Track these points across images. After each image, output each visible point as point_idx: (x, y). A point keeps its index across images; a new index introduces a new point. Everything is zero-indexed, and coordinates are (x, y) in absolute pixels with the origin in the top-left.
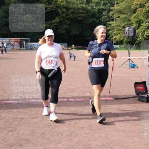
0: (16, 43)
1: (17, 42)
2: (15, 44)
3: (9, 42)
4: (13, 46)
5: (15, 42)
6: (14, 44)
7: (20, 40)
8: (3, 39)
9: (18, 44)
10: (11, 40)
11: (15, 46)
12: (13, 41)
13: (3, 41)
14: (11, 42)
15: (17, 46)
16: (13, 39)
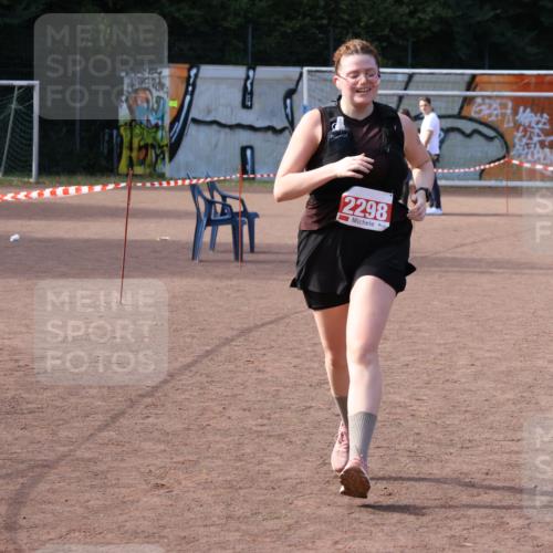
0: (526, 116)
1: (536, 105)
2: (517, 126)
3: (467, 101)
4: (497, 142)
5: (518, 102)
6: (507, 126)
8: (411, 76)
9: (547, 127)
10: (481, 90)
11: (520, 140)
12: (495, 93)
13: (408, 95)
14: (480, 105)
15: (536, 139)
16: (501, 79)
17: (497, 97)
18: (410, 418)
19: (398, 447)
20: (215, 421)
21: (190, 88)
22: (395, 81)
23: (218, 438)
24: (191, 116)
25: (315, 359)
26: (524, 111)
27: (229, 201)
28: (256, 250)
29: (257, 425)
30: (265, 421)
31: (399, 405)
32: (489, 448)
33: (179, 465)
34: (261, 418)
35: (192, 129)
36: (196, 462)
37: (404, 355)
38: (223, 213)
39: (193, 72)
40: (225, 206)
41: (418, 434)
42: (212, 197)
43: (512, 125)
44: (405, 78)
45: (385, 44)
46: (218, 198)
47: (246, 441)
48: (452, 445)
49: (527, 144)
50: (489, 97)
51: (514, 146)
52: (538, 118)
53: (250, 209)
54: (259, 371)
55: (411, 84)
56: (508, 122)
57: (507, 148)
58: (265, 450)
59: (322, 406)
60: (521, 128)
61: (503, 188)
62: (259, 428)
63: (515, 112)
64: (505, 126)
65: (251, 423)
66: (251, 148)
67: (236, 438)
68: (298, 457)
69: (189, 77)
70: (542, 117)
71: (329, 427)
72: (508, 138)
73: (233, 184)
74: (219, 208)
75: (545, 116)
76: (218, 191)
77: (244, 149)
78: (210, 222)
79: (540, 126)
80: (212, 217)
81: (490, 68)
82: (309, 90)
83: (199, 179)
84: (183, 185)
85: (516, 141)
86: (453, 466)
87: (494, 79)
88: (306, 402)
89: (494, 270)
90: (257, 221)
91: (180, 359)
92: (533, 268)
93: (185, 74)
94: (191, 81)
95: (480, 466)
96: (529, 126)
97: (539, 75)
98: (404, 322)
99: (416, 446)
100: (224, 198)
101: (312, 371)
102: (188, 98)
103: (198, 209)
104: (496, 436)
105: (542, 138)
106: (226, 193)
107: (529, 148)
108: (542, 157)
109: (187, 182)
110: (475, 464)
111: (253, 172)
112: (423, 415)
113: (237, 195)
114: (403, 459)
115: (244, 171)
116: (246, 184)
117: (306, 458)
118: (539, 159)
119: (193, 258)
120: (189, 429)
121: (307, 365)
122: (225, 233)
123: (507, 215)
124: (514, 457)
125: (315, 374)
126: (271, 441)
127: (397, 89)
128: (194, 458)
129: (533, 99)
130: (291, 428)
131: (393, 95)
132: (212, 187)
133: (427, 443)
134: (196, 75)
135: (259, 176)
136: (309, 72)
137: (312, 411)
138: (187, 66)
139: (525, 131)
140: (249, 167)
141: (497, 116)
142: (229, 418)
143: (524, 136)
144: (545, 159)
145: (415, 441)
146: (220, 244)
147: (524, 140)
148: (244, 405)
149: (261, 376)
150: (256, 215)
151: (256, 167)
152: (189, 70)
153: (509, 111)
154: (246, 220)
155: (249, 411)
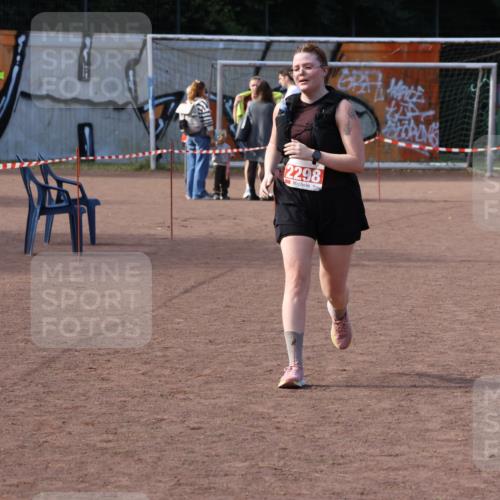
0: (398, 89)
1: (409, 77)
2: (389, 100)
3: (333, 72)
4: (367, 118)
5: (389, 73)
6: (377, 100)
7: (448, 53)
8: (269, 44)
9: (423, 101)
10: (348, 60)
11: (392, 116)
12: (363, 64)
13: (265, 66)
14: (346, 76)
15: (410, 114)
16: (369, 47)
17: (365, 67)
18: (275, 431)
19: (261, 464)
20: (54, 437)
21: (18, 58)
22: (251, 50)
23: (57, 456)
24: (19, 90)
25: (168, 365)
26: (396, 83)
27: (65, 186)
28: (97, 242)
29: (101, 441)
30: (111, 437)
31: (262, 416)
32: (364, 463)
33: (13, 489)
34: (107, 432)
35: (21, 105)
36: (32, 485)
37: (266, 360)
38: (59, 200)
39: (22, 39)
40: (61, 191)
41: (285, 449)
42: (47, 182)
43: (382, 99)
44: (262, 47)
45: (238, 9)
46: (53, 183)
47: (89, 460)
48: (323, 461)
49: (400, 121)
50: (357, 68)
51: (386, 123)
52: (412, 91)
53: (90, 195)
54: (103, 379)
55: (270, 54)
56: (379, 96)
57: (378, 124)
58: (111, 469)
59: (175, 419)
60: (393, 103)
61: (374, 169)
62: (105, 445)
63: (386, 85)
64: (375, 100)
65: (95, 439)
66: (90, 126)
67: (78, 456)
68: (148, 477)
69: (17, 45)
70: (416, 89)
71: (182, 442)
72: (378, 114)
73: (70, 166)
74: (54, 194)
75: (420, 88)
76: (52, 175)
77: (81, 127)
78: (44, 211)
79: (414, 100)
80: (47, 205)
81: (357, 36)
82: (154, 60)
83: (31, 161)
84: (13, 168)
85: (388, 116)
86: (324, 484)
87: (362, 47)
88: (157, 413)
89: (366, 263)
90: (97, 209)
91: (14, 367)
92: (409, 260)
93: (13, 42)
94: (19, 50)
95: (354, 485)
96: (402, 100)
97: (411, 43)
98: (266, 322)
99: (282, 463)
100: (60, 182)
101: (163, 379)
102: (16, 69)
103: (30, 195)
104: (371, 451)
105: (417, 113)
106: (62, 177)
107: (402, 125)
108: (417, 135)
109: (18, 165)
110: (349, 482)
111: (93, 154)
112: (289, 427)
113: (74, 179)
114: (267, 478)
115: (82, 152)
116: (85, 167)
117: (159, 478)
118: (414, 137)
119: (26, 252)
120: (23, 447)
121: (157, 371)
122: (61, 222)
123: (380, 200)
124: (392, 475)
125: (167, 383)
126: (118, 459)
127: (254, 59)
128: (30, 479)
129: (407, 69)
130: (140, 444)
131: (250, 66)
132: (45, 170)
133: (294, 459)
134: (25, 43)
135: (99, 158)
136: (154, 39)
137: (164, 425)
138: (14, 32)
139: (398, 105)
140: (87, 147)
141: (366, 89)
142: (70, 433)
143: (397, 111)
144: (420, 137)
145: (281, 458)
146: (57, 235)
147: (397, 116)
148: (87, 419)
149: (105, 385)
150: (97, 202)
151: (96, 147)
152: (17, 37)
153: (379, 84)
154: (86, 208)
155: (93, 425)
